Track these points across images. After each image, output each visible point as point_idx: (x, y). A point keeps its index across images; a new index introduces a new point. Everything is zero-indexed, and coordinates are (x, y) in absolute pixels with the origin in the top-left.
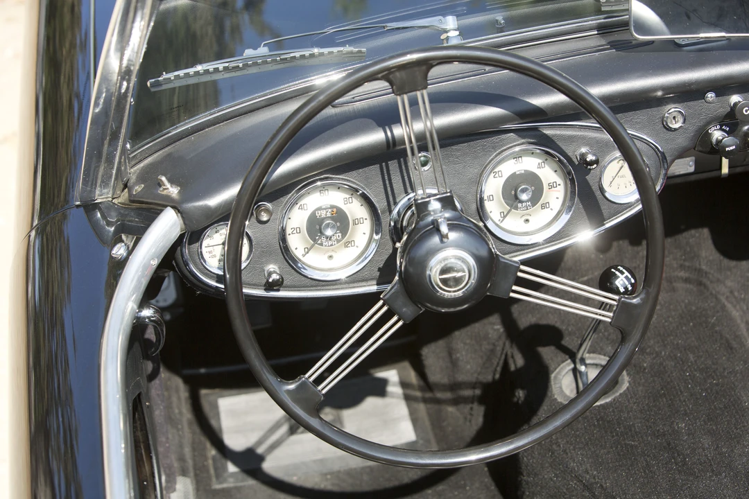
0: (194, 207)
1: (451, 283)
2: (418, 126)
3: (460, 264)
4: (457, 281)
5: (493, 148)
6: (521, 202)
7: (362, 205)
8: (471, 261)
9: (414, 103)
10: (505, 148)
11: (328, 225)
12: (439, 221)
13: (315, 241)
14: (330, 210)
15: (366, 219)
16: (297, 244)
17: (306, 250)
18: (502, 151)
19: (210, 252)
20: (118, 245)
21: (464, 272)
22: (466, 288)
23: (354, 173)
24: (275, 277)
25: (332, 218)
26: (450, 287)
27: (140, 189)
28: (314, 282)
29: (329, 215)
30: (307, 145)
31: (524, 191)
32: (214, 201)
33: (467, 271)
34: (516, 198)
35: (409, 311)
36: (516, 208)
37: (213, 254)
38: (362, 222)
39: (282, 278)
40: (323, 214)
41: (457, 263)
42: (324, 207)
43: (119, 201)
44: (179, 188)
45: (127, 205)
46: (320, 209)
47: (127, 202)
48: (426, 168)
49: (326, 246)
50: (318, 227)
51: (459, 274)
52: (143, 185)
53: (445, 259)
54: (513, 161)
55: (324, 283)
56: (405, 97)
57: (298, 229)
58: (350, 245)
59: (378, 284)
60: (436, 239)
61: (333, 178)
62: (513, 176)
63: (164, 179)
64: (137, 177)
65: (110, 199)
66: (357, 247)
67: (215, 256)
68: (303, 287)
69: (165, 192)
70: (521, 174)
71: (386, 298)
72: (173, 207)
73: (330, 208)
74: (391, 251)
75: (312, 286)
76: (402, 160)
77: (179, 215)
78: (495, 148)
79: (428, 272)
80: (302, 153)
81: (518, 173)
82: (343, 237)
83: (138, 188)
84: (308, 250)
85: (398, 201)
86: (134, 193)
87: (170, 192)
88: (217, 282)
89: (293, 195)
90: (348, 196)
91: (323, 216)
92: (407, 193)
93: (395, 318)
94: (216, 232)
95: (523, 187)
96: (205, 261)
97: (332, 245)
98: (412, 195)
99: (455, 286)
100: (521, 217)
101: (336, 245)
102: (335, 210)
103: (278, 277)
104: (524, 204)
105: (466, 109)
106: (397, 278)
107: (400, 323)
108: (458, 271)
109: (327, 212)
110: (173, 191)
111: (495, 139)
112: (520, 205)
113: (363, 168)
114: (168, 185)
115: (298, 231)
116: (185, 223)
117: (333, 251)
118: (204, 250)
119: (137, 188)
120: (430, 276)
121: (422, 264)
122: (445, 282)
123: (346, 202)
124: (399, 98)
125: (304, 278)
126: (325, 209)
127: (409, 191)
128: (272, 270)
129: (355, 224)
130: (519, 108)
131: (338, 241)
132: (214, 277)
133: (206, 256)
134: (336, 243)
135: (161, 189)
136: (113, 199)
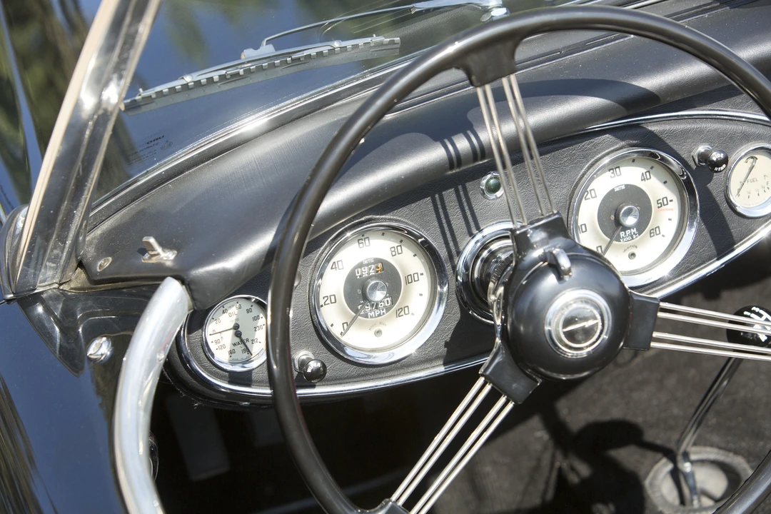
0: (207, 272)
1: (580, 337)
2: (509, 128)
3: (589, 309)
4: (588, 333)
5: (584, 157)
6: (625, 228)
7: (415, 255)
8: (603, 303)
9: (500, 96)
10: (600, 155)
11: (374, 287)
12: (554, 252)
13: (357, 311)
14: (373, 266)
15: (422, 274)
16: (333, 317)
17: (345, 325)
18: (597, 161)
19: (217, 342)
20: (97, 342)
21: (595, 318)
22: (599, 342)
23: (405, 210)
24: (313, 365)
25: (377, 276)
26: (579, 342)
27: (107, 265)
28: (362, 369)
29: (372, 273)
30: (350, 172)
31: (629, 212)
32: (233, 262)
33: (599, 317)
34: (618, 224)
35: (521, 386)
36: (618, 239)
37: (221, 344)
38: (416, 279)
39: (324, 366)
40: (365, 272)
41: (584, 308)
42: (366, 262)
43: (72, 286)
44: (176, 252)
45: (88, 288)
46: (361, 265)
47: (88, 285)
48: (499, 193)
49: (372, 317)
50: (359, 292)
51: (591, 323)
52: (110, 259)
53: (567, 305)
54: (609, 174)
55: (374, 370)
56: (488, 88)
57: (333, 298)
58: (402, 313)
59: (445, 364)
60: (551, 279)
61: (378, 219)
62: (612, 194)
63: (152, 240)
64: (98, 249)
65: (56, 286)
66: (413, 314)
67: (223, 347)
68: (348, 378)
69: (154, 260)
70: (621, 191)
71: (488, 373)
72: (177, 278)
73: (372, 264)
74: (459, 315)
75: (359, 376)
76: (460, 187)
77: (184, 287)
78: (586, 158)
79: (547, 328)
80: (345, 184)
81: (617, 190)
82: (393, 303)
83: (104, 263)
84: (348, 325)
85: (461, 248)
86: (98, 270)
87: (162, 259)
88: (230, 382)
89: (325, 249)
90: (395, 245)
91: (365, 275)
92: (472, 235)
93: (503, 400)
94: (224, 312)
95: (626, 208)
96: (213, 355)
97: (380, 315)
98: (479, 236)
99: (586, 340)
100: (625, 250)
101: (386, 315)
102: (380, 265)
103: (319, 365)
104: (628, 232)
105: (554, 103)
106: (498, 341)
107: (510, 406)
108: (585, 319)
109: (370, 269)
110: (167, 257)
111: (586, 144)
112: (622, 234)
113: (416, 201)
114: (159, 249)
115: (333, 301)
116: (193, 298)
117: (381, 323)
118: (210, 339)
119: (101, 262)
120: (550, 331)
121: (535, 317)
122: (571, 336)
123: (394, 252)
124: (479, 91)
125: (348, 365)
126: (367, 265)
127: (475, 231)
128: (304, 357)
129: (407, 282)
130: (625, 94)
131: (388, 309)
132: (225, 376)
133: (213, 347)
134: (385, 311)
135: (147, 256)
136: (60, 285)
